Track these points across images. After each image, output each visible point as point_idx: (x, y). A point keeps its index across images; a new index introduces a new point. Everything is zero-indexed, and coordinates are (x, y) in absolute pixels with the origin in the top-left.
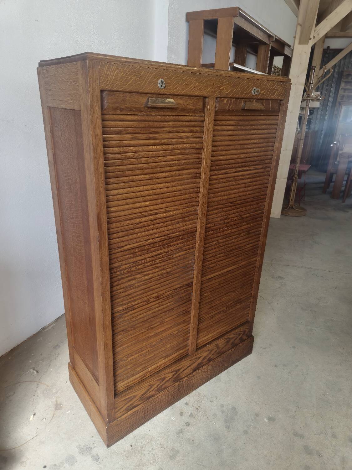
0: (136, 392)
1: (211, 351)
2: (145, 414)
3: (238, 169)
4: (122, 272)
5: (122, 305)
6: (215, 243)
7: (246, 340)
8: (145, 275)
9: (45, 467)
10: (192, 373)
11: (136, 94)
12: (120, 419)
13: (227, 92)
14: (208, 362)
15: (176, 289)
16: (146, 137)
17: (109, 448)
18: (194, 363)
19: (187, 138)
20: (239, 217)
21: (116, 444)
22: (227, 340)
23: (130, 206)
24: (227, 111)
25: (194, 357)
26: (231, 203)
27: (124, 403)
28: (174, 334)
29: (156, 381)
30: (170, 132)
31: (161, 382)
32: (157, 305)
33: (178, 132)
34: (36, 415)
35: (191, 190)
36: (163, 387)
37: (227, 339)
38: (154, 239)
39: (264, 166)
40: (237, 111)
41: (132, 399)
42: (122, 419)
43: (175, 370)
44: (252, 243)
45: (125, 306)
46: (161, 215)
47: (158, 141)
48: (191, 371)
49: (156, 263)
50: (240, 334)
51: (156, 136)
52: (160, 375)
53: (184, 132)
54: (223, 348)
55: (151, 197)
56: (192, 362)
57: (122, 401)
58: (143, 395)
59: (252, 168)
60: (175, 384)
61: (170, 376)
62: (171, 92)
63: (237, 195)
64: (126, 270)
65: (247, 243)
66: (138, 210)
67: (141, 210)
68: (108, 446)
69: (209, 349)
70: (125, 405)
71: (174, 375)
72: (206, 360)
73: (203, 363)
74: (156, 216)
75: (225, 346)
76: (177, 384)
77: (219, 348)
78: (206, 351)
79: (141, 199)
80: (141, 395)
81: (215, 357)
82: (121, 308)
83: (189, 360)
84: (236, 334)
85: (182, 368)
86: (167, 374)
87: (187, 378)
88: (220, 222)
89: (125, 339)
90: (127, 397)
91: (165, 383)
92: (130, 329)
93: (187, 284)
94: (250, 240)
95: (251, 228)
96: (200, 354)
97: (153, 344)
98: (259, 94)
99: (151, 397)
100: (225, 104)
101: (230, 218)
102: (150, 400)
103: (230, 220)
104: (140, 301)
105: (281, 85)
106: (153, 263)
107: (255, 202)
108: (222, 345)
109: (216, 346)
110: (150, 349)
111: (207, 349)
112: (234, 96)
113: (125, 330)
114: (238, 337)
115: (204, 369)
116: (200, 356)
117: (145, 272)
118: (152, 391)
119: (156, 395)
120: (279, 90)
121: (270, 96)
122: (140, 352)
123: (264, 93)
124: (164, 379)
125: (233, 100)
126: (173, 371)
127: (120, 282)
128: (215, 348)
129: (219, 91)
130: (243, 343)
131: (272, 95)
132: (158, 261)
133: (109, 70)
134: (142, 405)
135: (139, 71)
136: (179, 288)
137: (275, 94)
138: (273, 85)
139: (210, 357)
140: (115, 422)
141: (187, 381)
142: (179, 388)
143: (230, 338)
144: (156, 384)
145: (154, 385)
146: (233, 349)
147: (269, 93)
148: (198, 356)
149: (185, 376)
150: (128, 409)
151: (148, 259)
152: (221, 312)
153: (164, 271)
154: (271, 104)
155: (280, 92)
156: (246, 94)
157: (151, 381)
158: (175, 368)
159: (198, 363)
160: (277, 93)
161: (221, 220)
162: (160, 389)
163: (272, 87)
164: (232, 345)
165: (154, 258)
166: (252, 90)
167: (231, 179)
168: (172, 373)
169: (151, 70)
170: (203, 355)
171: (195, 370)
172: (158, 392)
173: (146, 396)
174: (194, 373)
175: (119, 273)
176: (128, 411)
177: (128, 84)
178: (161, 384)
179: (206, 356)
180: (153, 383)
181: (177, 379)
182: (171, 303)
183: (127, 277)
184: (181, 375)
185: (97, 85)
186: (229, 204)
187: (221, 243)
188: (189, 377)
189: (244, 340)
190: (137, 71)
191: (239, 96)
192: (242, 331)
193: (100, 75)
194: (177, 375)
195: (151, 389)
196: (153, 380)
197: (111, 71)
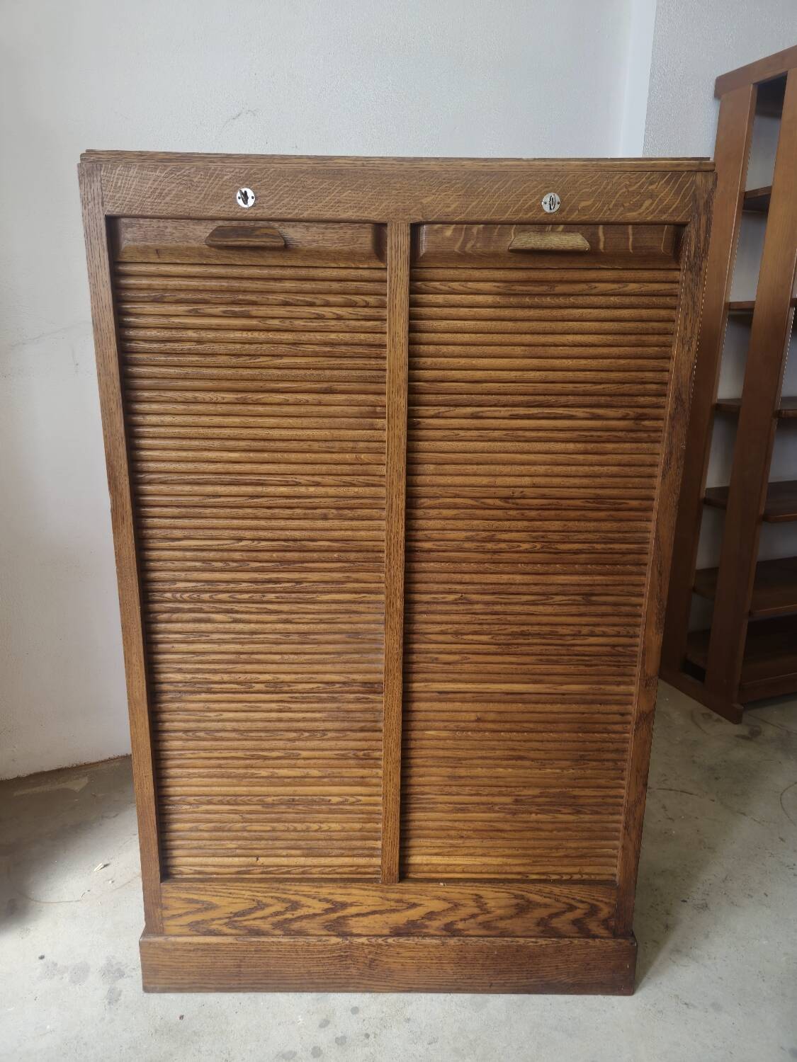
0: (217, 896)
1: (456, 906)
2: (239, 966)
3: (522, 411)
4: (178, 595)
5: (180, 671)
6: (451, 597)
7: (602, 938)
8: (236, 621)
9: (42, 958)
10: (386, 936)
11: (188, 221)
12: (173, 939)
13: (448, 210)
14: (444, 933)
15: (333, 683)
16: (224, 312)
17: (146, 995)
18: (393, 911)
19: (339, 318)
20: (538, 546)
21: (163, 995)
22: (519, 901)
23: (191, 454)
24: (459, 255)
25: (397, 896)
26: (506, 499)
27: (186, 906)
28: (330, 800)
29: (272, 897)
30: (286, 304)
31: (287, 910)
32: (274, 706)
33: (312, 305)
34: (108, 867)
35: (362, 445)
36: (296, 926)
37: (516, 897)
38: (256, 542)
39: (631, 412)
40: (495, 255)
41: (206, 909)
42: (178, 943)
43: (330, 897)
44: (604, 635)
45: (189, 676)
46: (271, 490)
47: (254, 322)
48: (386, 931)
49: (265, 599)
50: (571, 908)
51: (248, 311)
52: (284, 889)
53: (327, 304)
54: (501, 919)
55: (242, 444)
56: (388, 905)
57: (180, 899)
58: (236, 915)
59: (579, 412)
60: (327, 938)
61: (314, 908)
62: (274, 213)
63: (527, 481)
64: (188, 595)
65: (585, 630)
66: (212, 467)
67: (219, 467)
68: (146, 989)
69: (446, 895)
70: (187, 914)
71: (327, 911)
72: (436, 924)
73: (426, 927)
74: (259, 489)
75: (511, 917)
76: (334, 940)
77: (488, 913)
78: (439, 898)
79: (217, 443)
80: (231, 913)
81: (471, 932)
82: (179, 677)
83: (381, 894)
84: (557, 900)
85: (352, 905)
86: (305, 895)
87: (366, 942)
88: (467, 545)
89: (192, 754)
90: (195, 897)
91: (300, 918)
92: (202, 734)
93: (364, 683)
94: (598, 625)
95: (598, 590)
96: (414, 896)
97: (269, 800)
98: (571, 211)
99: (258, 933)
100: (449, 239)
101: (505, 541)
102: (253, 939)
103: (503, 545)
104: (226, 677)
105: (668, 182)
106: (257, 596)
107: (602, 514)
108: (500, 908)
109: (475, 900)
110: (259, 808)
111: (439, 894)
112: (474, 218)
113: (190, 734)
114: (564, 912)
115: (425, 946)
116: (416, 901)
117: (237, 612)
118: (261, 918)
119: (273, 935)
120: (657, 196)
121: (621, 214)
122: (233, 805)
123: (593, 205)
124: (295, 906)
125: (475, 229)
126: (322, 897)
127: (175, 616)
128: (472, 903)
129: (419, 206)
130: (587, 940)
131: (630, 210)
132: (271, 596)
133: (121, 177)
134: (230, 940)
135: (189, 176)
136: (338, 683)
137: (644, 207)
138: (628, 183)
139: (452, 923)
140: (160, 939)
141: (366, 951)
142: (342, 956)
143: (529, 901)
144: (271, 905)
145: (267, 905)
146: (544, 943)
147: (615, 205)
148: (406, 897)
149: (364, 933)
150: (196, 928)
151: (244, 585)
152: (496, 808)
153: (290, 627)
154: (631, 237)
155: (661, 201)
156: (518, 211)
157: (258, 892)
158: (330, 894)
159: (406, 919)
160: (652, 204)
161: (468, 539)
162: (284, 926)
163: (624, 190)
164: (541, 928)
165: (261, 587)
166: (540, 199)
167: (497, 434)
168: (320, 900)
169: (217, 172)
170: (426, 903)
171: (397, 932)
172: (277, 932)
173: (245, 923)
174: (390, 940)
175: (169, 595)
176: (195, 933)
177: (165, 201)
178: (288, 916)
179: (436, 910)
180: (265, 900)
181: (338, 927)
182: (317, 715)
183: (190, 611)
184: (352, 922)
185: (97, 206)
186: (498, 502)
187: (477, 603)
188: (373, 940)
189: (594, 937)
190: (185, 176)
191: (494, 217)
192: (583, 902)
193: (104, 188)
194: (339, 918)
195: (259, 914)
196: (264, 892)
197: (126, 179)
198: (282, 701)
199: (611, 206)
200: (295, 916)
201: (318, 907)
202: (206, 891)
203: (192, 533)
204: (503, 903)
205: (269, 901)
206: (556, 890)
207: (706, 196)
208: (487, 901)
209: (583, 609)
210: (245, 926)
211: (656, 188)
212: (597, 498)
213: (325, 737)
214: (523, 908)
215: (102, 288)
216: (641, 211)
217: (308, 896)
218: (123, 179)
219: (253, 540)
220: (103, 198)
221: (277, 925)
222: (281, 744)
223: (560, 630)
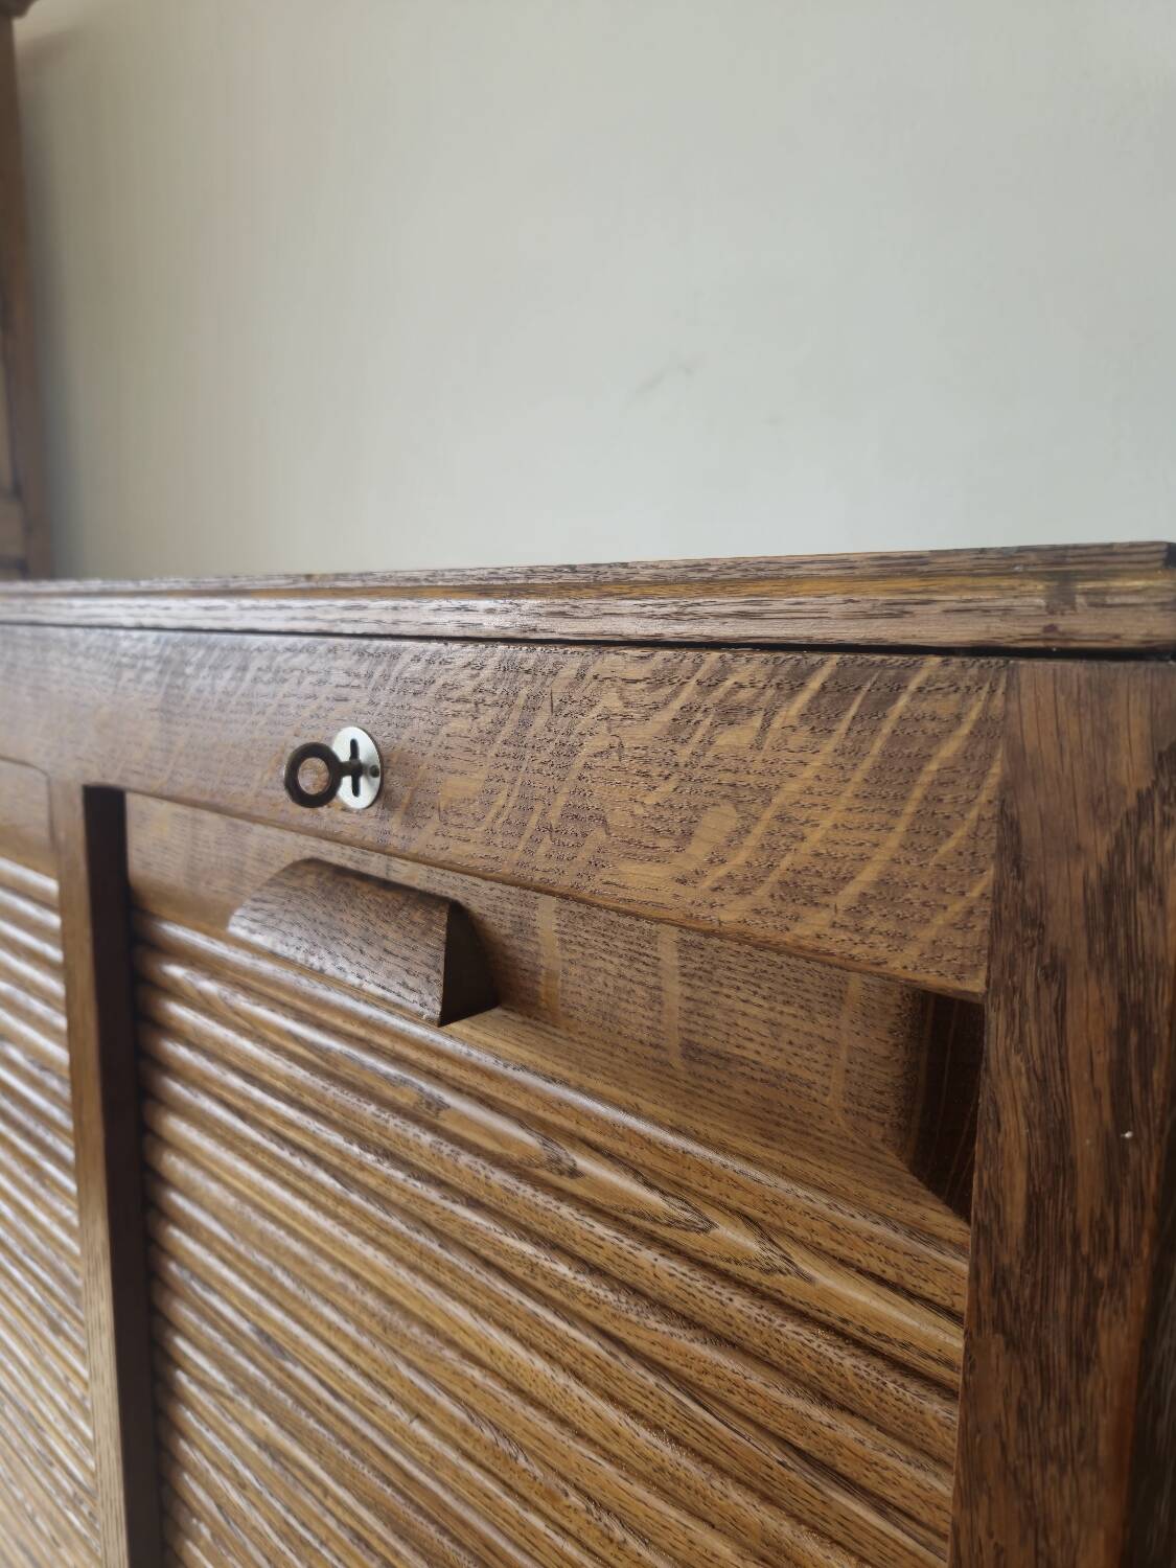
98: (418, 811)
105: (819, 718)
120: (765, 793)
123: (487, 796)
131: (634, 849)
137: (698, 851)
147: (572, 814)
155: (789, 826)
160: (739, 836)
199: (554, 817)
207: (1100, 843)
211: (757, 746)
216: (690, 862)
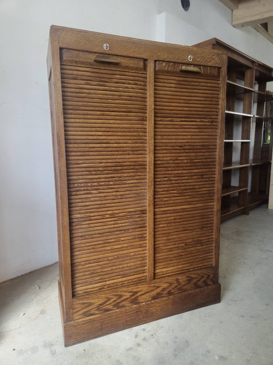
0: (93, 299)
1: (171, 284)
2: (102, 325)
4: (80, 185)
5: (80, 213)
6: (166, 179)
7: (211, 285)
8: (100, 193)
9: (14, 350)
11: (87, 52)
12: (77, 321)
13: (164, 57)
14: (168, 295)
15: (131, 212)
16: (97, 84)
17: (66, 348)
18: (152, 291)
19: (133, 88)
20: (189, 161)
21: (73, 346)
22: (188, 278)
23: (85, 133)
24: (167, 72)
25: (153, 285)
26: (180, 146)
27: (82, 306)
28: (130, 255)
29: (113, 295)
30: (117, 83)
31: (118, 299)
32: (112, 222)
33: (124, 83)
34: (25, 315)
35: (139, 130)
36: (121, 304)
37: (188, 277)
38: (107, 164)
39: (210, 120)
40: (176, 72)
41: (89, 306)
42: (79, 322)
43: (132, 290)
44: (206, 187)
45: (83, 215)
46: (112, 145)
47: (107, 88)
48: (151, 299)
49: (110, 184)
50: (203, 277)
51: (105, 84)
52: (116, 291)
53: (129, 84)
54: (184, 285)
55: (103, 129)
56: (151, 289)
57: (80, 304)
58: (100, 305)
59: (198, 120)
60: (132, 306)
61: (127, 296)
62: (115, 53)
63: (186, 141)
64: (83, 184)
65: (202, 186)
66: (92, 137)
67: (95, 137)
68: (66, 346)
69: (168, 281)
70: (82, 309)
71: (131, 296)
72: (165, 292)
73: (162, 294)
74: (108, 145)
75: (187, 284)
76: (134, 306)
77: (180, 284)
78: (166, 283)
79: (94, 129)
80: (98, 305)
81: (176, 293)
82: (79, 216)
83: (148, 285)
84: (199, 275)
85: (139, 292)
86: (124, 292)
87: (145, 304)
88: (170, 162)
89: (83, 245)
90: (85, 301)
91: (122, 301)
92: (87, 237)
93: (141, 211)
94: (205, 184)
95: (204, 174)
96: (158, 284)
97: (110, 258)
98: (195, 61)
99: (108, 310)
100: (164, 66)
101: (180, 160)
102: (107, 313)
103: (180, 161)
104: (96, 214)
106: (107, 183)
107: (205, 150)
108: (183, 282)
109: (176, 281)
110: (107, 262)
111: (166, 281)
112: (171, 60)
113: (83, 237)
114: (201, 279)
115: (163, 301)
116: (159, 285)
117: (100, 189)
118: (109, 304)
119: (113, 310)
120: (215, 59)
121: (207, 63)
122: (98, 262)
123: (200, 60)
124: (121, 296)
125: (171, 64)
126: (130, 291)
127: (78, 193)
128: (175, 282)
129: (157, 55)
130: (208, 287)
131: (209, 63)
132: (111, 183)
133: (65, 35)
134: (99, 315)
135: (88, 37)
136: (133, 212)
138: (208, 55)
139: (170, 291)
140: (72, 322)
141: (145, 307)
142: (137, 311)
143: (191, 278)
144: (112, 298)
145: (111, 299)
146: (197, 290)
148: (156, 284)
149: (143, 301)
150: (86, 314)
151: (102, 179)
152: (180, 248)
153: (118, 193)
154: (209, 70)
155: (216, 61)
156: (182, 60)
157: (108, 294)
158: (132, 289)
159: (156, 293)
160: (214, 61)
161: (171, 160)
162: (117, 306)
163: (207, 57)
164: (195, 286)
165: (108, 180)
166: (188, 57)
167: (177, 126)
168: (129, 292)
169: (97, 37)
170: (162, 285)
171: (154, 298)
172: (115, 308)
173: (103, 308)
174: (152, 301)
175: (76, 185)
176: (85, 316)
177: (80, 45)
178: (119, 301)
179: (165, 287)
180: (110, 297)
181: (135, 301)
182: (126, 224)
183: (84, 190)
184: (139, 298)
185: (56, 44)
186: (178, 148)
187: (173, 180)
188: (147, 303)
189: (209, 285)
190: (87, 37)
191: (176, 61)
192: (205, 274)
193: (59, 38)
194: (135, 297)
195: (108, 303)
196: (110, 294)
197: (67, 36)
198: (115, 220)
199: (204, 61)
200: (121, 300)
201: (128, 295)
202: (89, 298)
203: (85, 161)
204: (184, 280)
205: (112, 297)
206: (198, 272)
207: (225, 61)
208: (180, 280)
209: (201, 180)
210: (103, 309)
211: (215, 57)
212: (203, 146)
213: (129, 232)
214: (190, 280)
215: (57, 72)
216: (211, 63)
217: (125, 292)
218: (66, 36)
219: (105, 163)
220: (59, 41)
221: (114, 306)
222: (114, 236)
223: (195, 187)
